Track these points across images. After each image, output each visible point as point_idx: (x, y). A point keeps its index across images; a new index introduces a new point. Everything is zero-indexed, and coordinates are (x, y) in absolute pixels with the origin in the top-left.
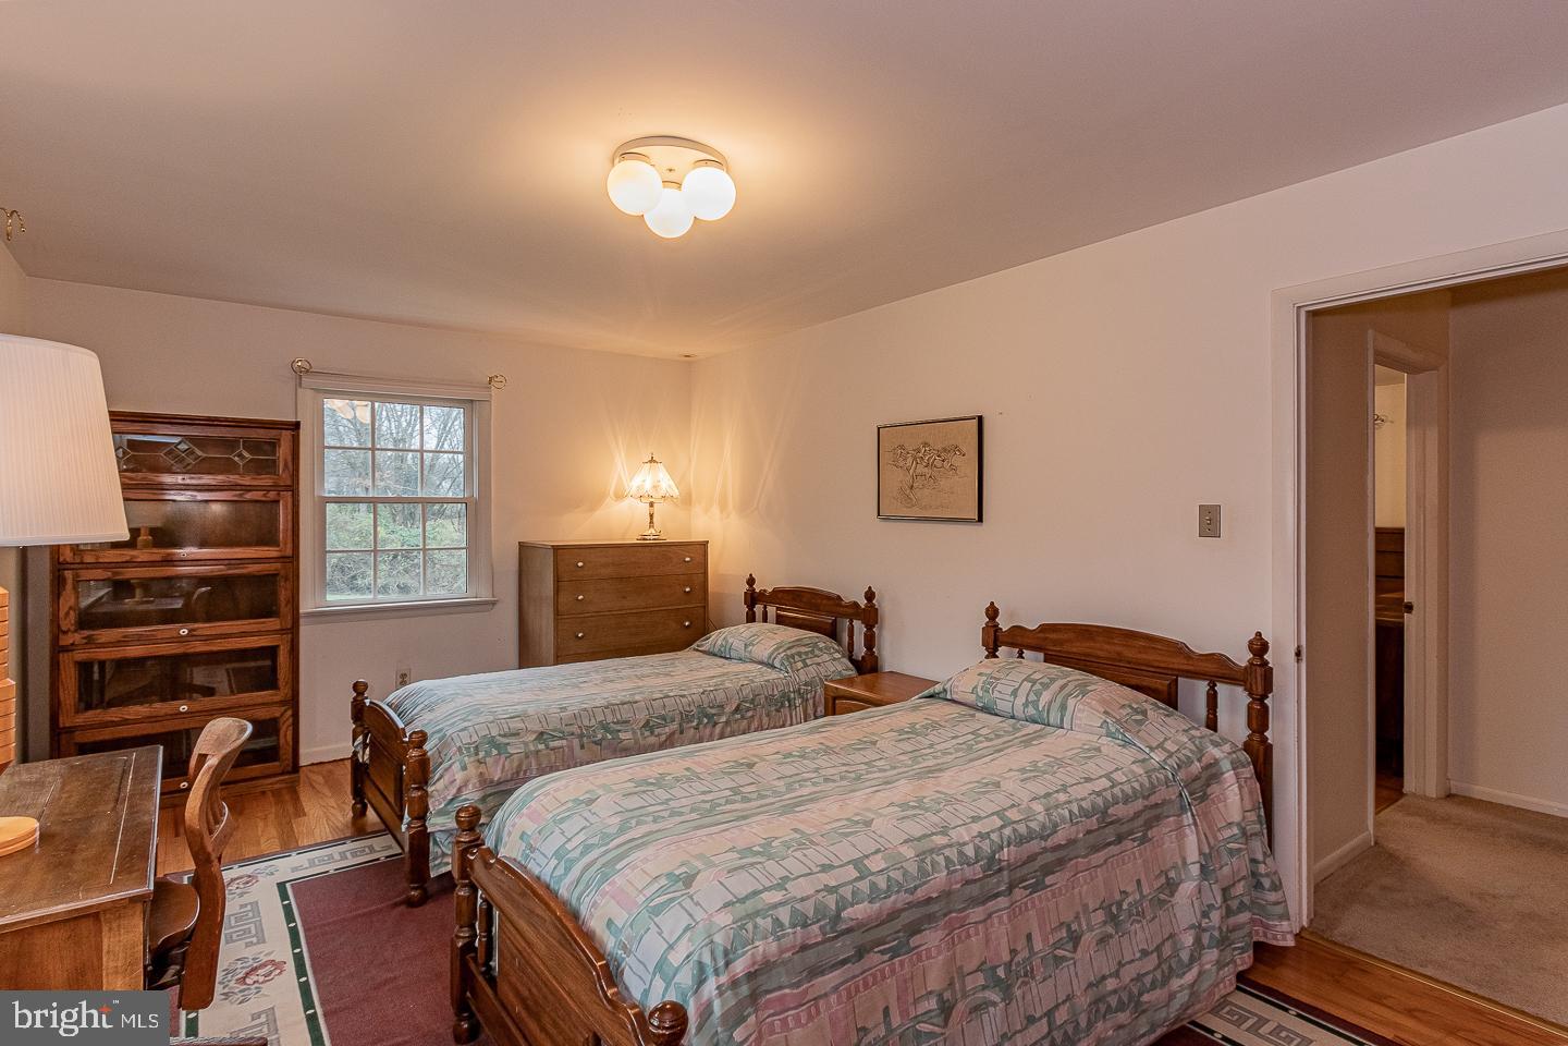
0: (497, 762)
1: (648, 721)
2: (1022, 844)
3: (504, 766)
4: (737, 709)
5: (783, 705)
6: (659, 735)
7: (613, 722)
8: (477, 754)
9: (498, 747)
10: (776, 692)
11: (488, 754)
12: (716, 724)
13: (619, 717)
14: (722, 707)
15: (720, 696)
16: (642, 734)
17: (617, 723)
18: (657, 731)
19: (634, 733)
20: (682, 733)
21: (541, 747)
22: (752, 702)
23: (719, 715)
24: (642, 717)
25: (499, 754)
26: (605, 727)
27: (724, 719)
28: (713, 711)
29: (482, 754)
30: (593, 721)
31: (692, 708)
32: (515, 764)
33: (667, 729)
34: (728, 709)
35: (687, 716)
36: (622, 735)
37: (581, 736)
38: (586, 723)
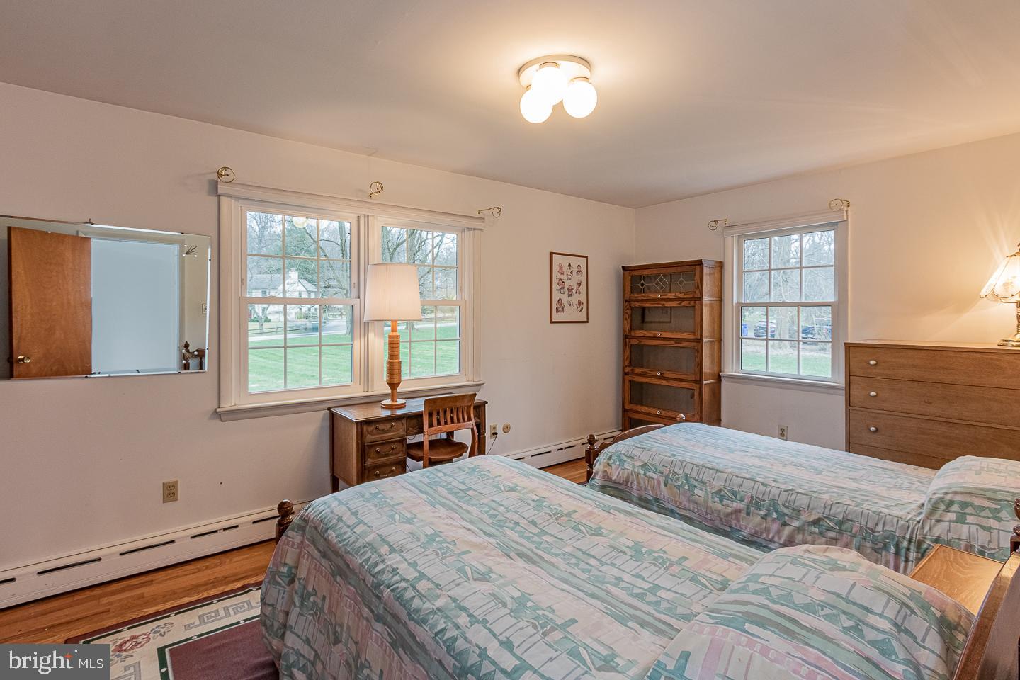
0: (617, 469)
1: (721, 490)
2: (397, 600)
3: (619, 473)
4: (816, 522)
5: (885, 547)
6: (726, 506)
7: (695, 479)
8: (609, 459)
9: (621, 460)
10: (879, 528)
11: (614, 462)
12: (785, 524)
13: (701, 477)
14: (798, 511)
15: (802, 502)
16: (712, 498)
17: (697, 480)
18: (725, 502)
19: (707, 494)
20: (748, 514)
21: (642, 472)
22: (840, 523)
23: (791, 517)
24: (718, 485)
25: (619, 465)
26: (687, 477)
27: (796, 524)
28: (786, 511)
29: (612, 461)
30: (682, 471)
31: (766, 498)
32: (625, 475)
33: (735, 505)
34: (804, 517)
35: (756, 502)
36: (697, 491)
37: (667, 477)
38: (676, 470)
